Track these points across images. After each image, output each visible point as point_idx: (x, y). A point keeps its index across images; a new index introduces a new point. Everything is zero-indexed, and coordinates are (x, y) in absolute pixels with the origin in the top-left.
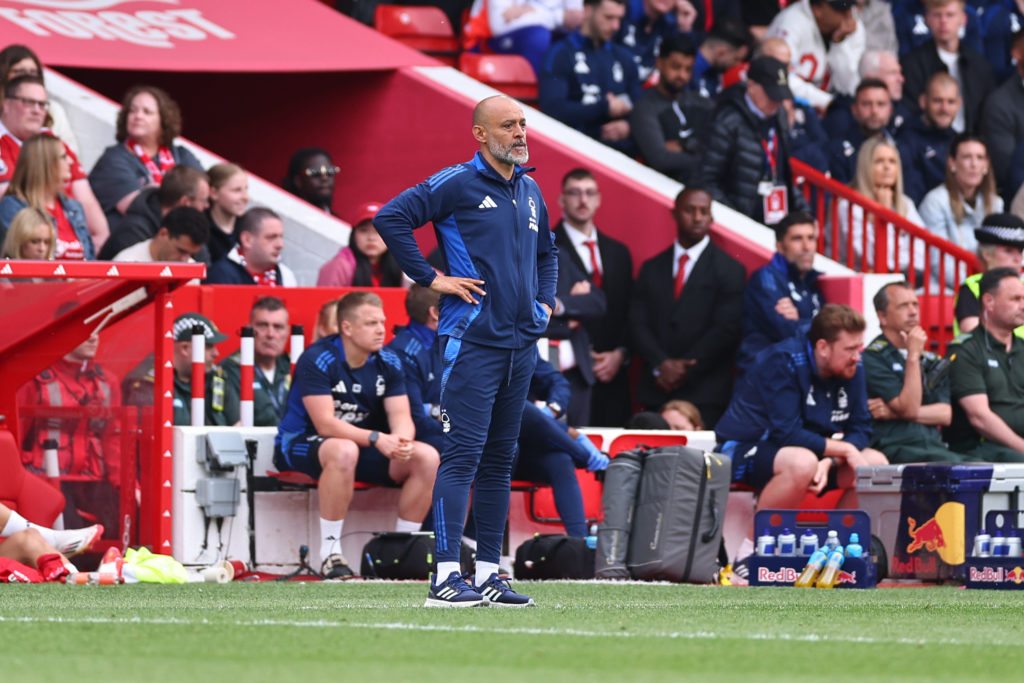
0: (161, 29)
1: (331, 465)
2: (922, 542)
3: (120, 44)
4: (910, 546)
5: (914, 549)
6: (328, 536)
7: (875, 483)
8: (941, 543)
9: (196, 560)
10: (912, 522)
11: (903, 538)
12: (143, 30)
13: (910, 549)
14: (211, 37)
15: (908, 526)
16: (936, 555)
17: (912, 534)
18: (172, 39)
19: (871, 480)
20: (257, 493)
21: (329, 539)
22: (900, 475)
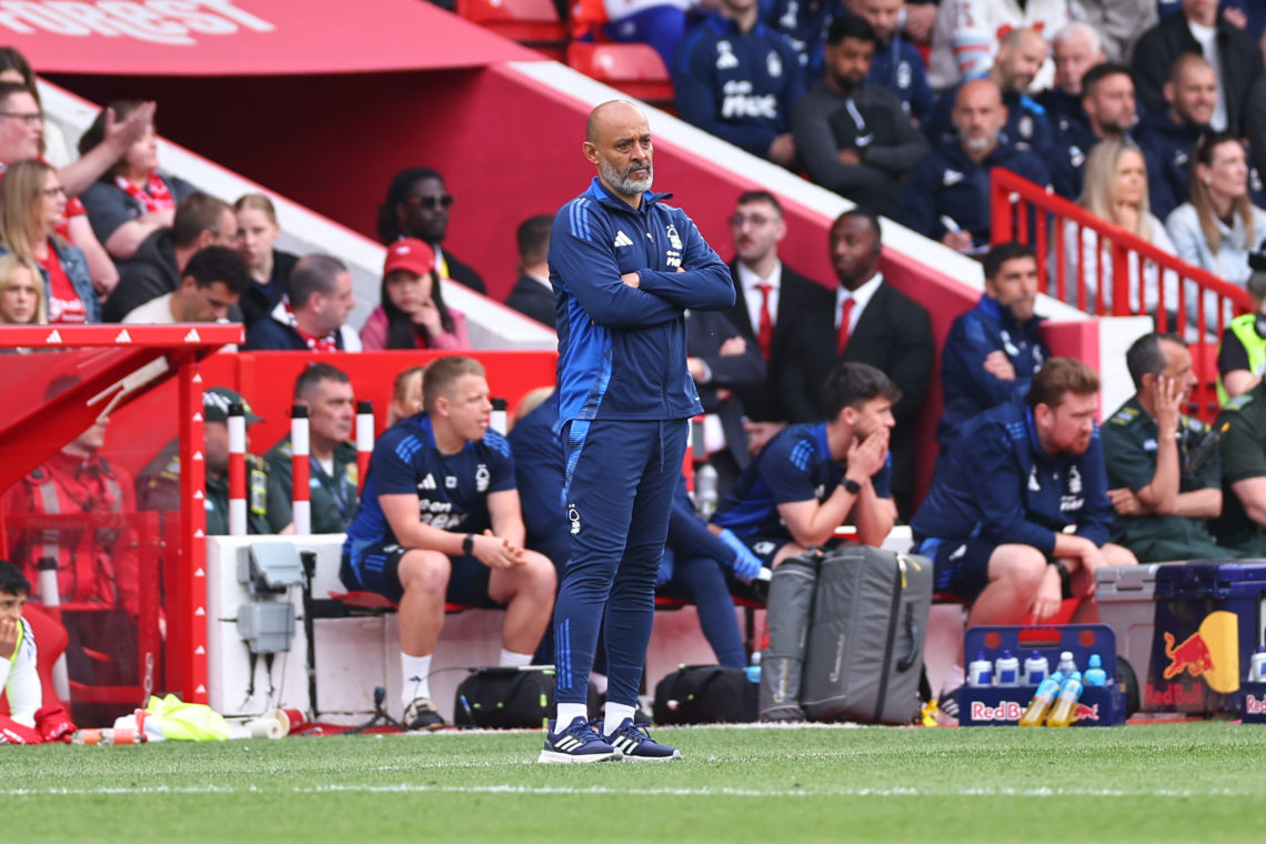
0: (179, 21)
1: (414, 585)
2: (1184, 665)
3: (125, 41)
4: (1168, 670)
5: (1174, 673)
6: (412, 676)
7: (1120, 589)
8: (1208, 664)
9: (240, 710)
10: (1169, 638)
11: (1159, 660)
12: (155, 22)
13: (1168, 673)
14: (243, 30)
15: (1165, 643)
16: (1201, 680)
17: (1170, 654)
18: (193, 34)
19: (1114, 586)
20: (317, 621)
21: (413, 680)
22: (1153, 578)
